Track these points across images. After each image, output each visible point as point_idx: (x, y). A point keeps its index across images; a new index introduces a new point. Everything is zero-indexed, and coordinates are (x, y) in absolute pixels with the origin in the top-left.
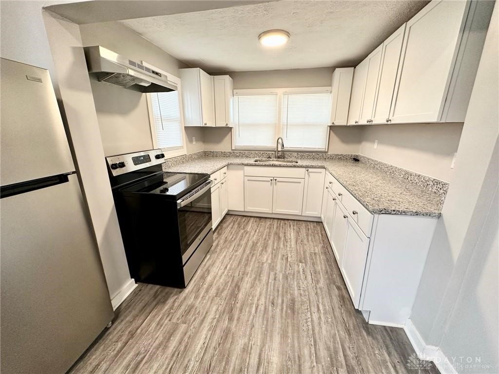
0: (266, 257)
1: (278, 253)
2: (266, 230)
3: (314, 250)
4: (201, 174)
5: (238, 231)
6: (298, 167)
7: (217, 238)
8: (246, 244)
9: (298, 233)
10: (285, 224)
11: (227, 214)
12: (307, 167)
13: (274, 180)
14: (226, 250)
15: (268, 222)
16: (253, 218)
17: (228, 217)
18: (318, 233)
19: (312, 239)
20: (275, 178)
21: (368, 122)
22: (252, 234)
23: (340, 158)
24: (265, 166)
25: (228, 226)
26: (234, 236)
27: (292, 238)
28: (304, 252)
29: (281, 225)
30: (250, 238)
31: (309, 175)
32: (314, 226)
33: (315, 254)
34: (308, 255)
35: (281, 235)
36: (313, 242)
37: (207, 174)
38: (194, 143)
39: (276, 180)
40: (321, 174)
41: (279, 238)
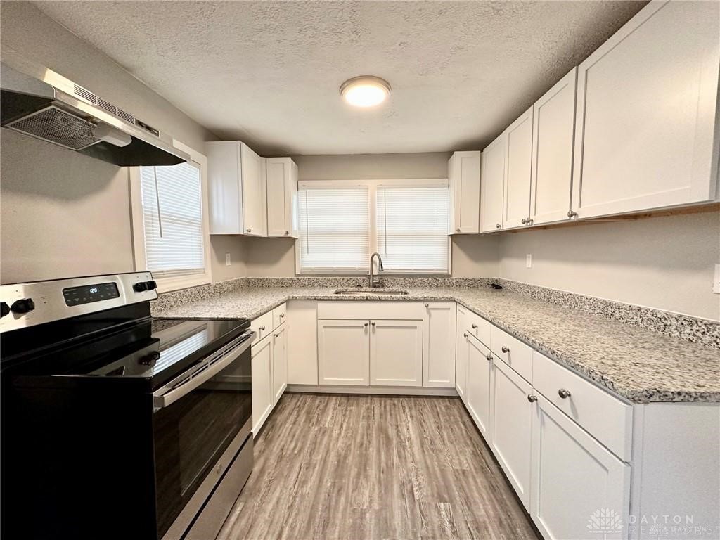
0: (368, 494)
1: (392, 480)
2: (361, 424)
3: (460, 464)
4: (232, 319)
5: (306, 428)
6: (411, 300)
7: (262, 452)
8: (325, 461)
9: (421, 424)
10: (394, 405)
11: (286, 393)
12: (425, 300)
13: (370, 325)
14: (282, 483)
15: (364, 405)
16: (334, 398)
17: (288, 398)
18: (457, 423)
19: (449, 438)
20: (373, 322)
21: (524, 223)
22: (335, 434)
23: (473, 285)
24: (355, 300)
25: (287, 419)
26: (299, 444)
27: (413, 436)
28: (442, 471)
29: (388, 408)
30: (331, 444)
31: (430, 315)
32: (446, 407)
33: (464, 472)
34: (451, 478)
35: (391, 432)
36: (452, 443)
37: (245, 320)
38: (228, 263)
39: (373, 324)
40: (449, 311)
41: (388, 440)
